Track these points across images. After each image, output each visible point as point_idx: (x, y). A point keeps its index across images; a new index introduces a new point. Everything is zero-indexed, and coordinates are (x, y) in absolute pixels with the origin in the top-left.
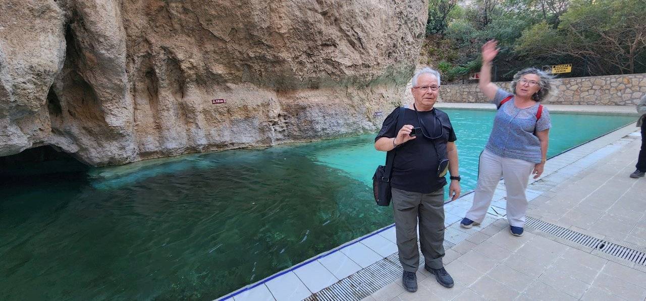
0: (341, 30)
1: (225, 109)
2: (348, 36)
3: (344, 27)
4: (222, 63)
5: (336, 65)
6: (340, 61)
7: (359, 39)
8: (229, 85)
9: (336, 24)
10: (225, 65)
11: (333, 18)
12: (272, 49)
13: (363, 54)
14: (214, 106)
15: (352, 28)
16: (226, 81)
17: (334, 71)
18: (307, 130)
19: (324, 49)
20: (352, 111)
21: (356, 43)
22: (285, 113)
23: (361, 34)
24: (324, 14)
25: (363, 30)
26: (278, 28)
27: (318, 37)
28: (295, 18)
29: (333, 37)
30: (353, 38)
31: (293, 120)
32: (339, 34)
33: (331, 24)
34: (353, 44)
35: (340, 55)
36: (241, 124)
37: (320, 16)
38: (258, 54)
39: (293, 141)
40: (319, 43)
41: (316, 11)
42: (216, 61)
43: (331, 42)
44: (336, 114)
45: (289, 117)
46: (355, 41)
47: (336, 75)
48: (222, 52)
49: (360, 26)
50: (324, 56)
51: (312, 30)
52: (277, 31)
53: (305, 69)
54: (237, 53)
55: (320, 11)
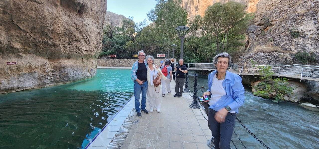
0: (82, 36)
1: (16, 68)
2: (85, 38)
3: (84, 35)
4: (20, 43)
5: (80, 49)
6: (82, 48)
7: (89, 40)
8: (21, 54)
9: (81, 33)
10: (22, 44)
11: (80, 31)
12: (52, 39)
13: (89, 46)
14: (8, 66)
15: (86, 36)
16: (19, 52)
17: (79, 52)
18: (65, 78)
19: (76, 42)
20: (84, 69)
21: (87, 42)
22: (53, 70)
23: (89, 39)
24: (77, 29)
25: (90, 37)
26: (57, 31)
27: (74, 37)
28: (65, 28)
29: (80, 38)
30: (86, 40)
31: (57, 73)
32: (82, 37)
33: (79, 33)
34: (86, 42)
35: (82, 46)
36: (26, 76)
37: (75, 29)
38: (44, 41)
39: (55, 84)
40: (74, 40)
41: (74, 27)
42: (16, 41)
43: (79, 40)
44: (78, 70)
45: (55, 72)
46: (87, 41)
47: (80, 54)
48: (22, 37)
49: (89, 35)
50: (75, 45)
51: (72, 34)
52: (56, 32)
53: (67, 50)
54: (32, 39)
55: (75, 27)
